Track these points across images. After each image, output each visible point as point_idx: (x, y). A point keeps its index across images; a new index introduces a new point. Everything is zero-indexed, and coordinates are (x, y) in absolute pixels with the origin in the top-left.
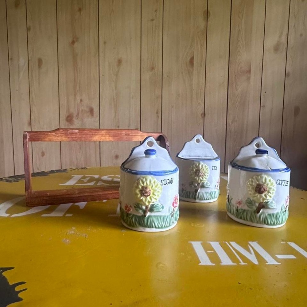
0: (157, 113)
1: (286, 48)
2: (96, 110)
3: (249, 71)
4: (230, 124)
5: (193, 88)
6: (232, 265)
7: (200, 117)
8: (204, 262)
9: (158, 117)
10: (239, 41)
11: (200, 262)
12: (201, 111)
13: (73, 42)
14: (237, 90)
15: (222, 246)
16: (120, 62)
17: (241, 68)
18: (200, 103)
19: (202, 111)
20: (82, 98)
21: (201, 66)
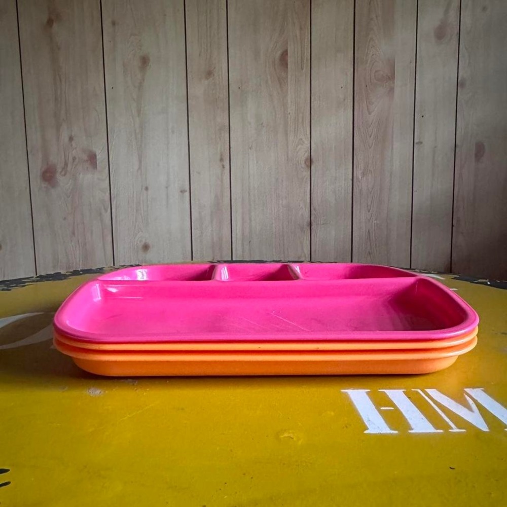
0: (222, 160)
1: (457, 33)
2: (101, 156)
3: (392, 77)
4: (360, 177)
5: (289, 111)
6: (434, 433)
7: (303, 165)
8: (374, 428)
9: (223, 167)
10: (372, 19)
11: (367, 429)
12: (303, 155)
13: (50, 22)
14: (370, 113)
15: (409, 398)
16: (145, 61)
17: (376, 71)
18: (301, 139)
19: (307, 154)
20: (73, 134)
21: (302, 69)
